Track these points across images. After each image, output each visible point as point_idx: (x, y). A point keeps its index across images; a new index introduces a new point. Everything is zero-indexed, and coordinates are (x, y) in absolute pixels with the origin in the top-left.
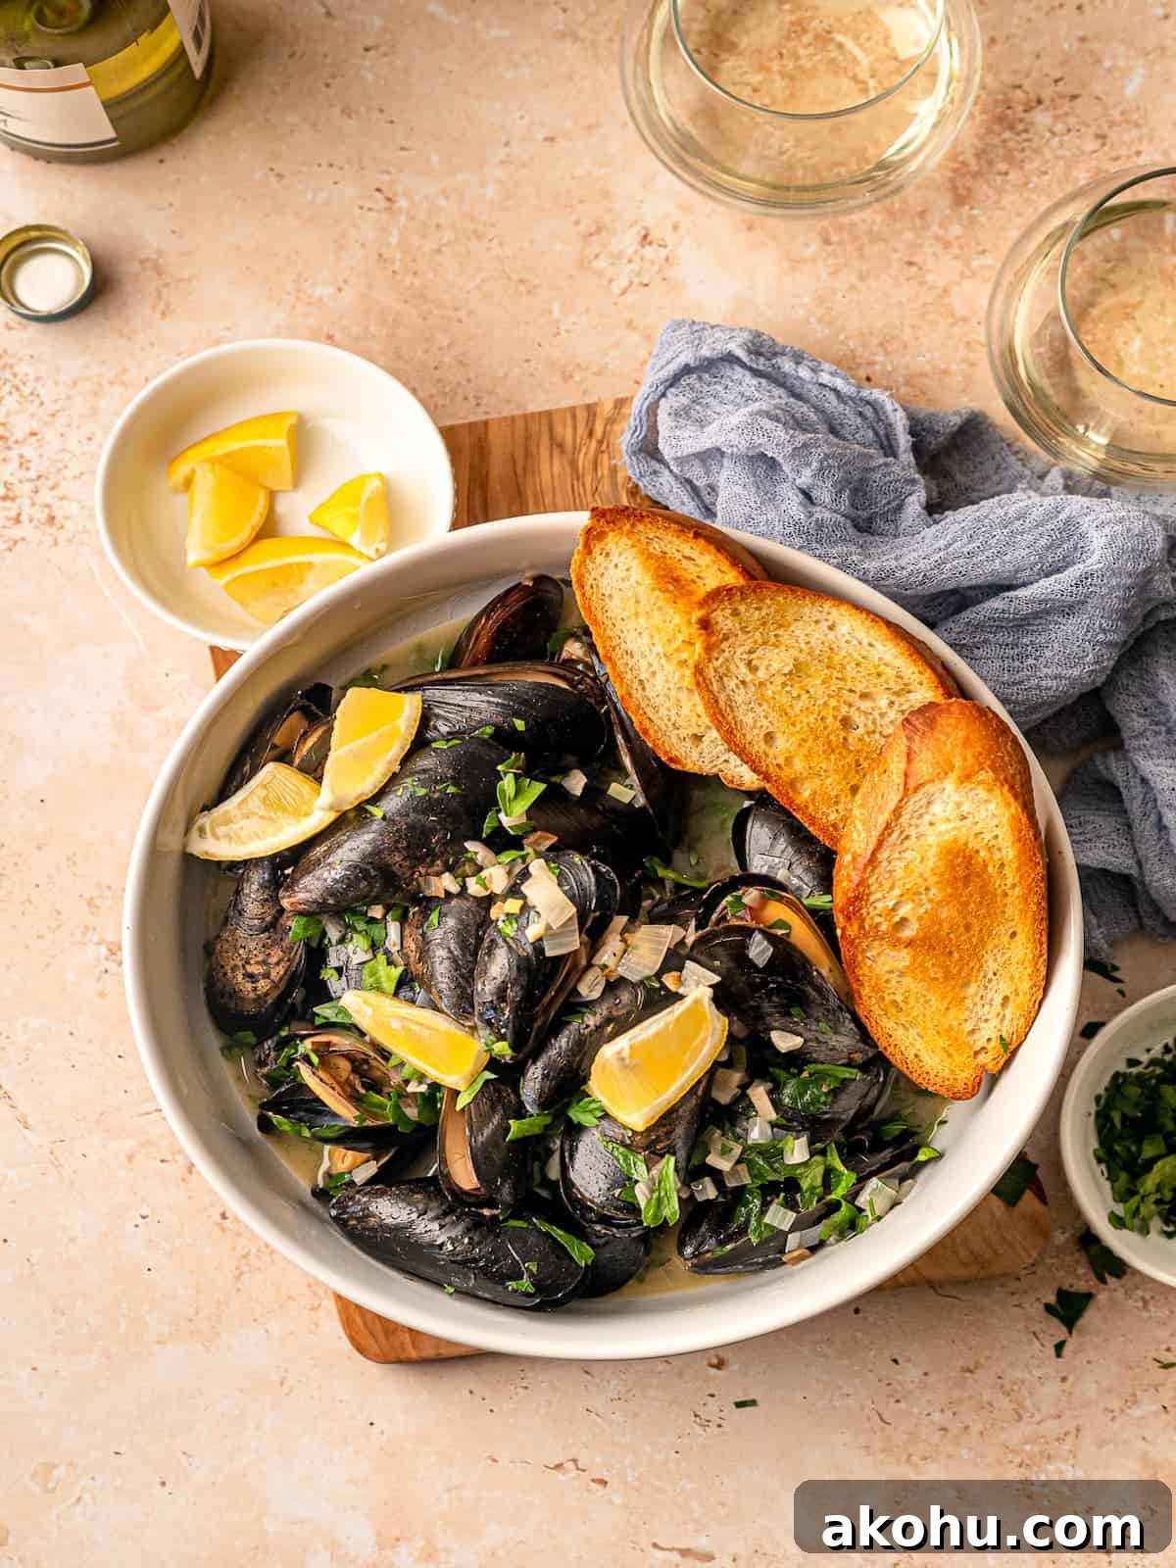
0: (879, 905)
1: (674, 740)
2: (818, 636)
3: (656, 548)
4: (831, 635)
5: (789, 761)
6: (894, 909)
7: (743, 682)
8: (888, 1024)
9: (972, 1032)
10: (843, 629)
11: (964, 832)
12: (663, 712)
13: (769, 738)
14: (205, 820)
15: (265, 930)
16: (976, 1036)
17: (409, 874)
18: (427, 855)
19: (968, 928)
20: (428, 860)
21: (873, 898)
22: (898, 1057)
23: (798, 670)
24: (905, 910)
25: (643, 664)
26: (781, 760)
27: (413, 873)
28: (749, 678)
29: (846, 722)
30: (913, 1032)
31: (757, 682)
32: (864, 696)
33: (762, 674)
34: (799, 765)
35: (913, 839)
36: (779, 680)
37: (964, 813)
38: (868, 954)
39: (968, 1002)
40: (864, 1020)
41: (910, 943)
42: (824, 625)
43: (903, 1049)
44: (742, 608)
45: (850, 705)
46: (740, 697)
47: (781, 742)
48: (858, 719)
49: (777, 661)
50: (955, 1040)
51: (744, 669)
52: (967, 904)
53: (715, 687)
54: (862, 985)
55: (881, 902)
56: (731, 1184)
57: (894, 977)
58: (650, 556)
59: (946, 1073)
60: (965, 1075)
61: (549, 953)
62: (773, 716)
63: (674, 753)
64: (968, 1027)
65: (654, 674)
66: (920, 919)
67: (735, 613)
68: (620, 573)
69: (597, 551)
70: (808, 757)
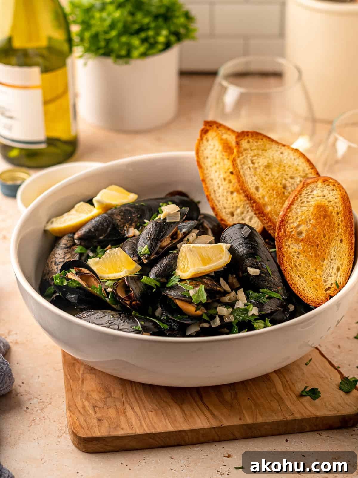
0: (291, 225)
1: (224, 214)
2: (277, 155)
3: (225, 136)
4: (281, 156)
5: (263, 197)
6: (298, 226)
7: (250, 168)
8: (292, 273)
9: (325, 281)
10: (286, 154)
11: (325, 202)
12: (221, 202)
13: (257, 189)
15: (68, 248)
16: (327, 283)
17: (122, 226)
18: (130, 220)
19: (324, 236)
20: (130, 222)
21: (290, 222)
22: (296, 289)
23: (268, 166)
24: (301, 228)
25: (216, 183)
26: (260, 196)
27: (124, 226)
28: (251, 165)
29: (285, 187)
30: (302, 280)
31: (254, 168)
32: (292, 178)
33: (256, 165)
34: (266, 199)
35: (306, 203)
36: (262, 168)
37: (324, 194)
38: (287, 244)
39: (324, 268)
40: (283, 271)
41: (302, 240)
42: (279, 152)
43: (298, 286)
44: (251, 140)
45: (286, 180)
46: (248, 172)
47: (261, 190)
48: (288, 185)
49: (262, 162)
50: (317, 284)
51: (250, 162)
52: (324, 226)
53: (240, 167)
54: (284, 256)
56: (227, 320)
57: (296, 254)
58: (222, 139)
59: (314, 297)
60: (322, 297)
61: (167, 221)
62: (259, 181)
63: (223, 218)
64: (324, 278)
65: (219, 187)
66: (307, 231)
67: (249, 142)
68: (212, 147)
70: (270, 197)
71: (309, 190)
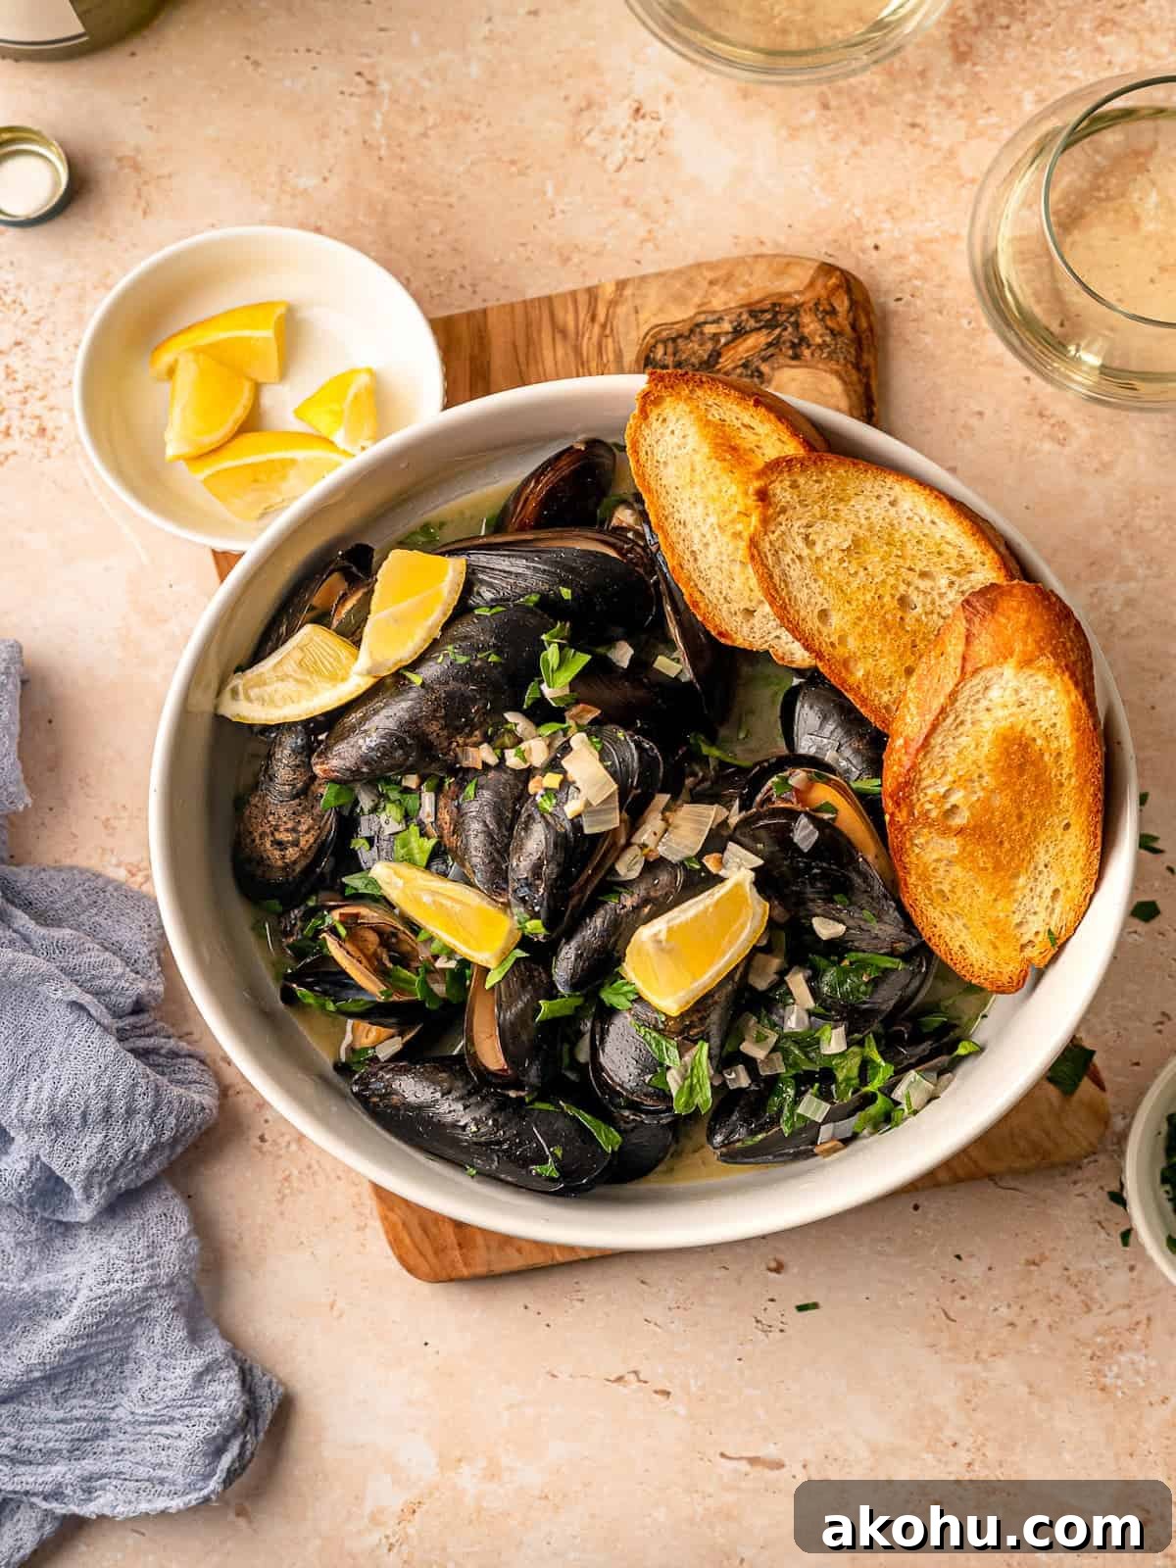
0: (930, 792)
1: (725, 614)
2: (878, 512)
3: (715, 415)
4: (892, 511)
5: (842, 639)
6: (945, 796)
7: (799, 557)
8: (933, 914)
9: (1020, 925)
10: (905, 505)
11: (1022, 719)
12: (714, 584)
13: (824, 615)
14: (238, 681)
15: (296, 796)
16: (1024, 929)
17: (446, 744)
18: (466, 725)
19: (1020, 817)
20: (467, 730)
21: (924, 784)
22: (943, 948)
23: (856, 547)
24: (956, 798)
25: (696, 535)
26: (834, 638)
27: (451, 743)
28: (805, 552)
29: (903, 602)
30: (958, 924)
31: (813, 558)
32: (924, 575)
33: (819, 549)
34: (853, 643)
35: (968, 725)
36: (837, 555)
37: (1022, 700)
38: (916, 842)
39: (1018, 895)
40: (910, 910)
41: (960, 831)
42: (886, 500)
43: (947, 939)
44: (801, 481)
45: (909, 584)
46: (795, 572)
47: (835, 619)
48: (915, 598)
49: (835, 536)
50: (1002, 932)
51: (800, 543)
52: (1020, 794)
53: (770, 561)
54: (909, 873)
55: (932, 788)
56: (764, 1072)
57: (942, 866)
58: (708, 423)
59: (991, 966)
60: (1011, 968)
61: (587, 831)
62: (829, 593)
63: (724, 627)
64: (1017, 918)
65: (707, 545)
66: (972, 806)
67: (794, 485)
68: (676, 440)
69: (653, 416)
70: (863, 636)
71: (979, 687)
